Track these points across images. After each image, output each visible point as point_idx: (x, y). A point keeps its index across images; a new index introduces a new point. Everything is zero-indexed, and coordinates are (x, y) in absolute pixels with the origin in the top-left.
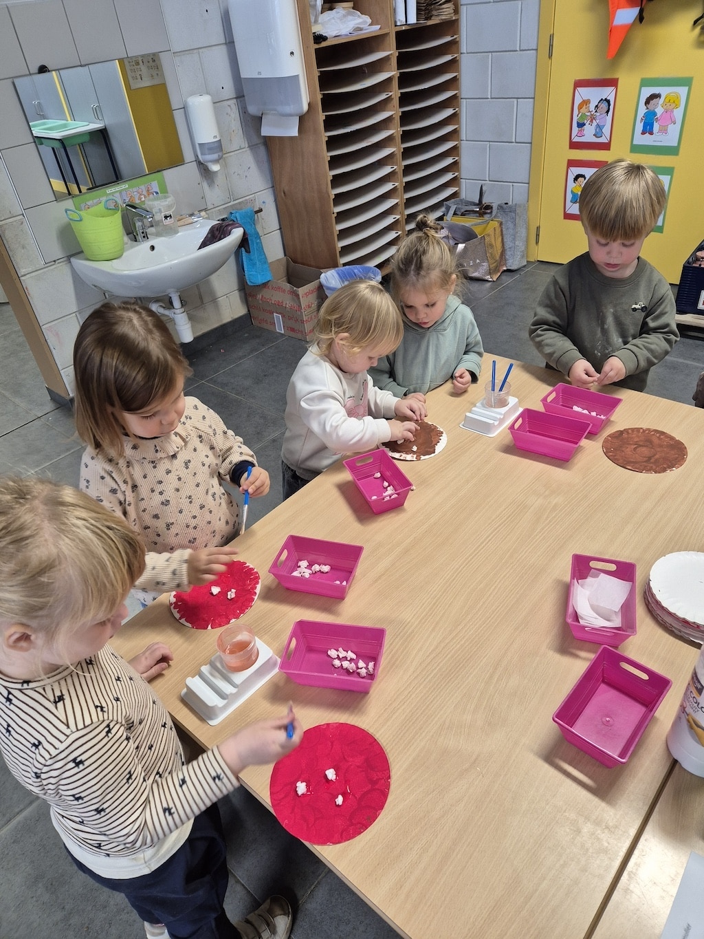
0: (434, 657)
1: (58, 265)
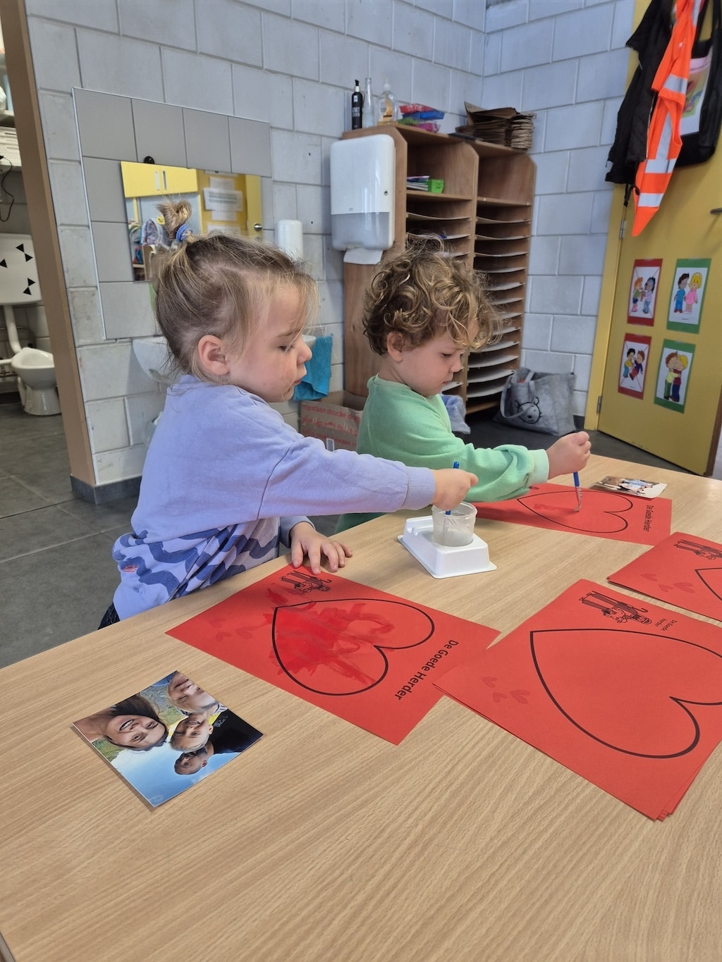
0: (540, 807)
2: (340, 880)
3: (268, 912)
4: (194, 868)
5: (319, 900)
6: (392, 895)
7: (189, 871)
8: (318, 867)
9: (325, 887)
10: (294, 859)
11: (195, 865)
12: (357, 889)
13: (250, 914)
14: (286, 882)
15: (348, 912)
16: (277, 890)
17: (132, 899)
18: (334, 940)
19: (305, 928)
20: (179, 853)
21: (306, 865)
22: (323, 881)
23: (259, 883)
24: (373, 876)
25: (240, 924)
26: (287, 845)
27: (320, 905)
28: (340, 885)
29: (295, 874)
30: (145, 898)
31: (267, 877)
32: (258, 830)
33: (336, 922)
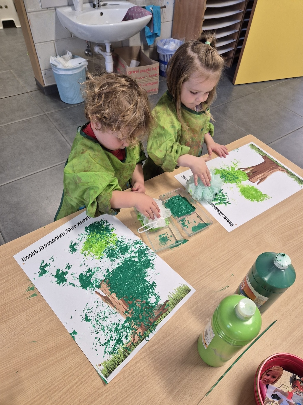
1: (49, 11)
2: (70, 374)
3: (46, 381)
4: (30, 360)
5: (62, 380)
6: (83, 384)
7: (28, 360)
8: (65, 368)
9: (65, 376)
10: (59, 363)
11: (30, 358)
12: (74, 379)
13: (41, 381)
14: (55, 371)
15: (69, 386)
16: (51, 374)
17: (10, 367)
18: (62, 396)
19: (55, 390)
20: (26, 353)
21: (62, 366)
22: (65, 374)
23: (46, 370)
24: (80, 375)
25: (38, 384)
26: (59, 357)
27: (62, 382)
28: (69, 376)
29: (58, 369)
30: (14, 368)
31: (49, 368)
32: (52, 349)
33: (64, 390)
